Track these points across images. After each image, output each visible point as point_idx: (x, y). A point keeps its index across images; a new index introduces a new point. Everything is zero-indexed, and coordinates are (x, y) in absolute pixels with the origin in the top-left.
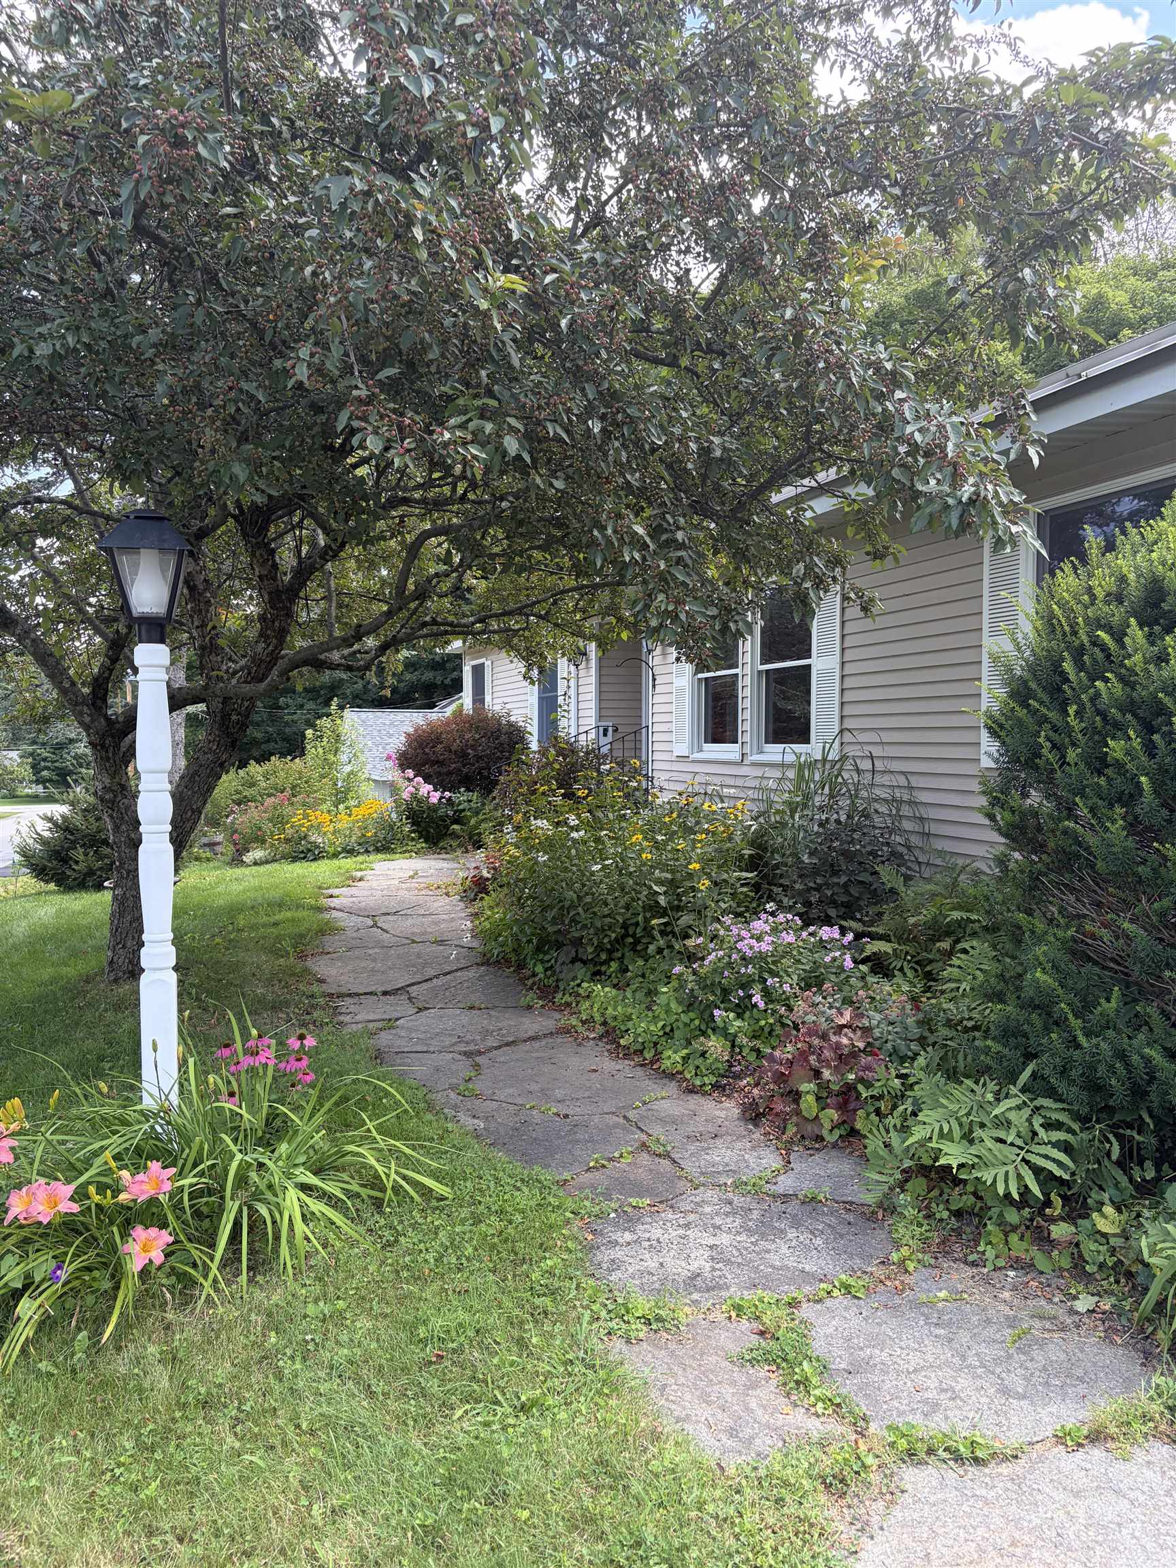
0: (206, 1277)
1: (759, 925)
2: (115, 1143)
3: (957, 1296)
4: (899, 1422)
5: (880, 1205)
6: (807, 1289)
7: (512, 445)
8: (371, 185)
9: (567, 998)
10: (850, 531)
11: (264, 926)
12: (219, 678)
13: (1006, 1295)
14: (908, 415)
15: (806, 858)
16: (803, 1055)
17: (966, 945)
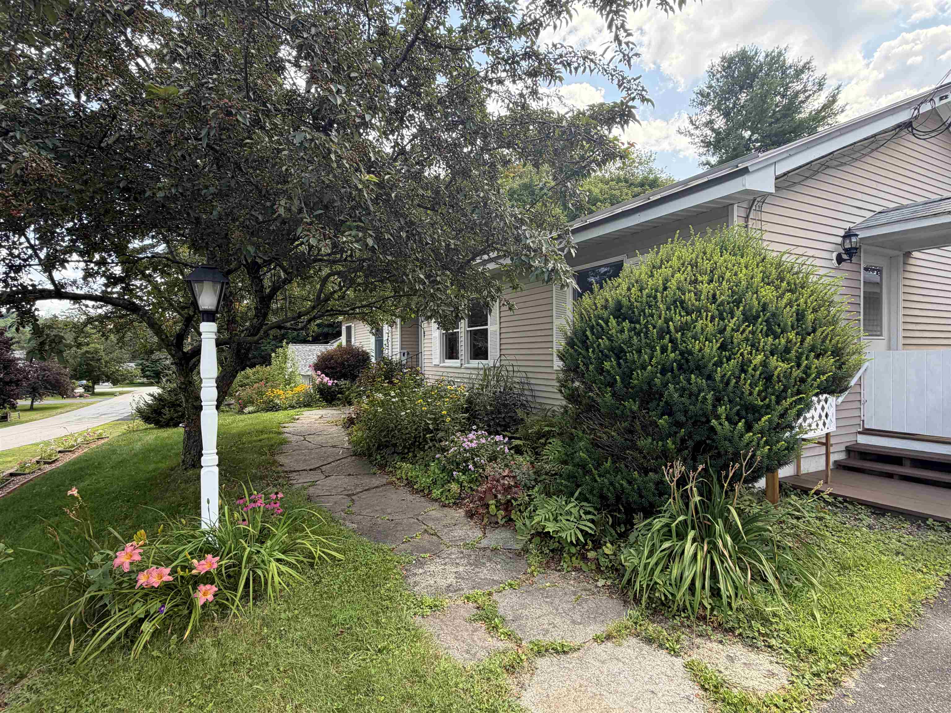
0: (233, 605)
1: (471, 436)
2: (189, 547)
3: (553, 585)
4: (534, 639)
5: (522, 549)
6: (495, 587)
7: (370, 242)
8: (313, 136)
9: (391, 469)
10: (504, 278)
11: (255, 441)
12: (236, 334)
13: (572, 582)
14: (528, 236)
15: (488, 407)
16: (490, 489)
17: (551, 441)
